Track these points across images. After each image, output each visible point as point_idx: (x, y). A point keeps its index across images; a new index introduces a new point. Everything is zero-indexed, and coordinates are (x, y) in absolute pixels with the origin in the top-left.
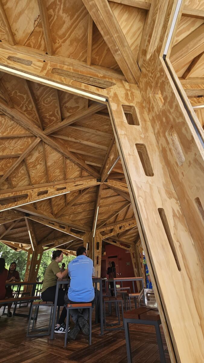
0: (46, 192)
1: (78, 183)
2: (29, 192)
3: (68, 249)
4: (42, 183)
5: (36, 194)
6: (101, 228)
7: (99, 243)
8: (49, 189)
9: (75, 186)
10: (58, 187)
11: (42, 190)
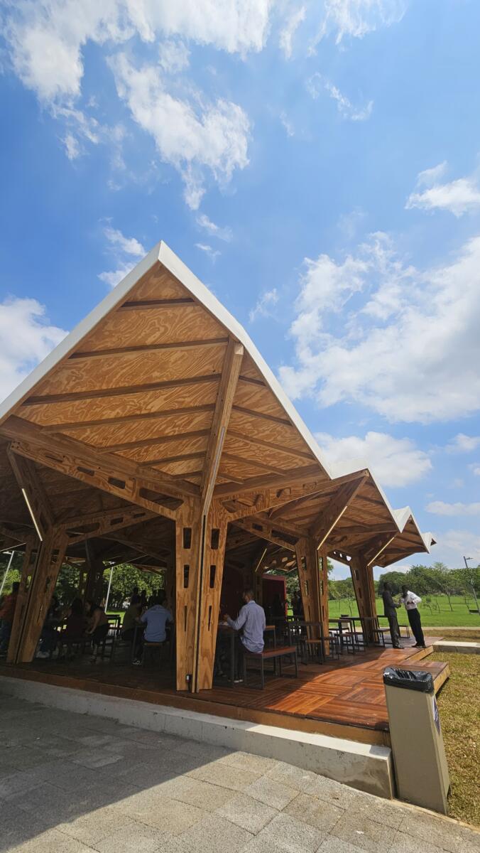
2: (101, 519)
4: (115, 509)
8: (124, 515)
10: (136, 512)
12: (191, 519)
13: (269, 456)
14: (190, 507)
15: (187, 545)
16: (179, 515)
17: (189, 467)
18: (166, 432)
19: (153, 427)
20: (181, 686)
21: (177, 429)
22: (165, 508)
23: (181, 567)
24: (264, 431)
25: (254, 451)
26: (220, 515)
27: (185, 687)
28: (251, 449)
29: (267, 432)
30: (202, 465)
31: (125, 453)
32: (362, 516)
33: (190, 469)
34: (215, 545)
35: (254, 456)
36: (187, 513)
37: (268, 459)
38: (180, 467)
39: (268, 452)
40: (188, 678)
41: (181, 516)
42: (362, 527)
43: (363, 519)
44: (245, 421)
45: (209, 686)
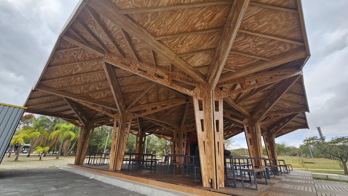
0: (156, 108)
1: (174, 102)
2: (147, 107)
3: (161, 135)
4: (153, 103)
5: (151, 109)
6: (186, 125)
7: (185, 134)
8: (158, 106)
9: (173, 104)
10: (163, 105)
11: (153, 107)
12: (202, 95)
13: (260, 46)
14: (201, 89)
15: (201, 109)
16: (195, 93)
17: (203, 61)
18: (197, 26)
19: (189, 20)
20: (206, 185)
21: (203, 24)
22: (187, 89)
23: (199, 121)
24: (264, 22)
25: (249, 43)
26: (218, 93)
27: (208, 185)
28: (248, 42)
29: (266, 23)
30: (211, 60)
31: (169, 43)
32: (285, 104)
33: (203, 63)
34: (217, 110)
35: (249, 47)
36: (199, 92)
37: (258, 49)
38: (199, 60)
39: (260, 43)
40: (210, 180)
41: (196, 93)
42: (283, 111)
43: (285, 105)
44: (250, 16)
45: (222, 186)
